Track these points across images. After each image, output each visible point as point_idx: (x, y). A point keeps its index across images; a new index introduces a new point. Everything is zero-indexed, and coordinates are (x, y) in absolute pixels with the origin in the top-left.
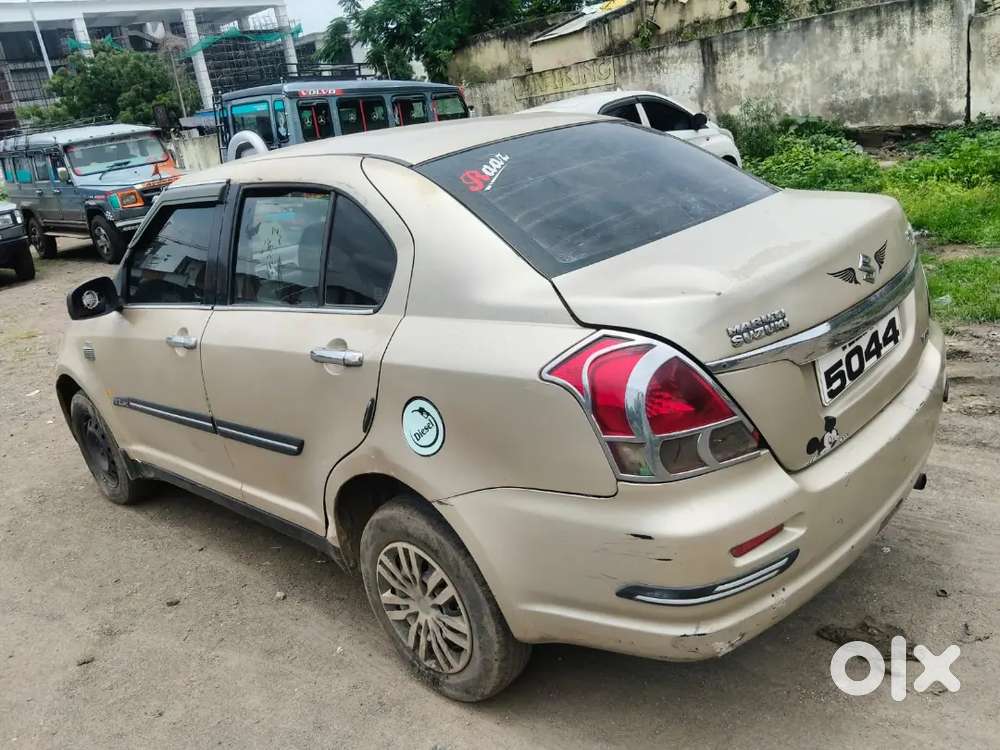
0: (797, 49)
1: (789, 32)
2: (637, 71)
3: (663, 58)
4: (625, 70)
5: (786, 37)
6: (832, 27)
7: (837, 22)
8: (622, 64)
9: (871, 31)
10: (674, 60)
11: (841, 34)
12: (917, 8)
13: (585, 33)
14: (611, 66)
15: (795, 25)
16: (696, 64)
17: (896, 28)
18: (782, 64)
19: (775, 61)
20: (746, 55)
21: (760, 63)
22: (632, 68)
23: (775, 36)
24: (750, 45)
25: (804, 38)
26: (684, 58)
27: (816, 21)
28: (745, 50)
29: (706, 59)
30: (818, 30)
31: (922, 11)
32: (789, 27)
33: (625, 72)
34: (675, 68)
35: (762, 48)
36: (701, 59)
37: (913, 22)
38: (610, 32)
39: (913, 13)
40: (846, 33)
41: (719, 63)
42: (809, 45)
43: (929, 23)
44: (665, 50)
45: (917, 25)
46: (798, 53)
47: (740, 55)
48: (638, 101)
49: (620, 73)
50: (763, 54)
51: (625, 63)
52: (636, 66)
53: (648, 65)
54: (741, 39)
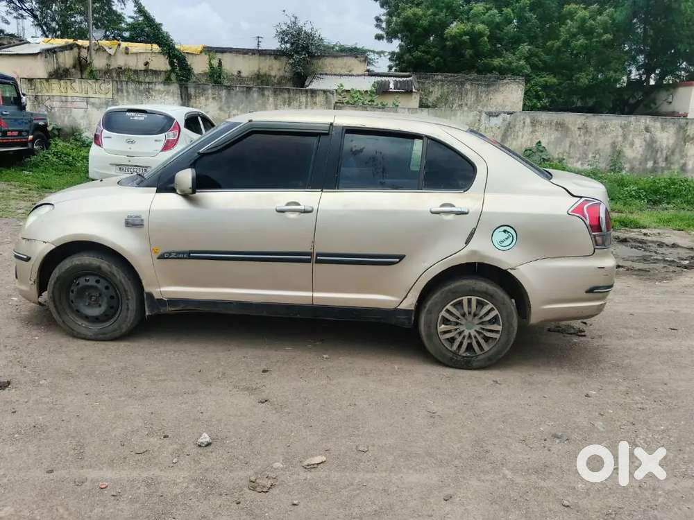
0: (242, 103)
1: (238, 92)
2: (131, 94)
3: (152, 89)
4: (122, 91)
5: (236, 95)
6: (263, 95)
7: (266, 93)
8: (119, 87)
9: (285, 102)
10: (160, 92)
11: (268, 100)
12: (309, 95)
13: (39, 56)
14: (110, 86)
15: (241, 89)
16: (176, 99)
17: (298, 103)
18: (233, 110)
19: (229, 107)
20: (211, 100)
21: (219, 106)
22: (127, 92)
23: (229, 93)
24: (213, 94)
25: (247, 98)
26: (168, 92)
27: (254, 89)
28: (210, 96)
29: (183, 97)
30: (255, 95)
31: (312, 96)
32: (238, 89)
33: (122, 92)
34: (161, 98)
35: (221, 98)
36: (179, 96)
37: (307, 101)
38: (57, 60)
39: (307, 97)
40: (271, 99)
41: (192, 101)
42: (250, 102)
43: (315, 103)
44: (153, 85)
45: (309, 103)
46: (243, 105)
47: (207, 99)
48: (199, 115)
49: (118, 92)
50: (221, 101)
51: (122, 86)
52: (130, 90)
53: (140, 91)
54: (208, 89)
